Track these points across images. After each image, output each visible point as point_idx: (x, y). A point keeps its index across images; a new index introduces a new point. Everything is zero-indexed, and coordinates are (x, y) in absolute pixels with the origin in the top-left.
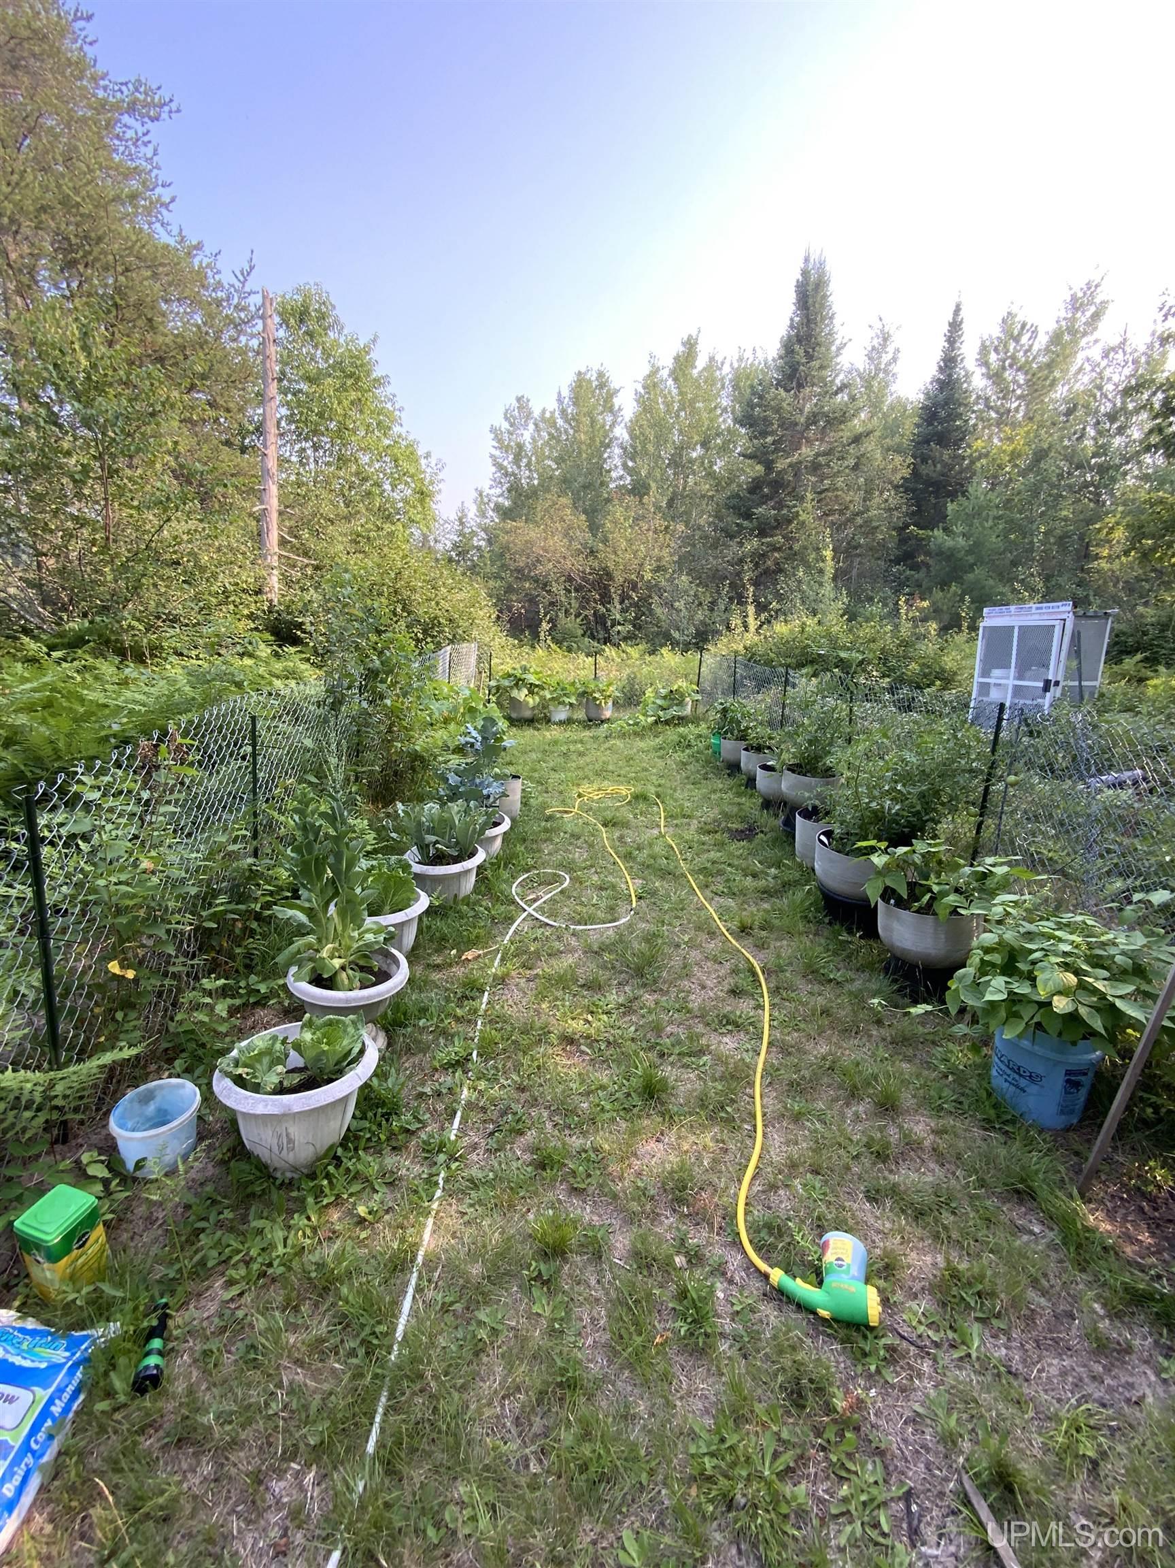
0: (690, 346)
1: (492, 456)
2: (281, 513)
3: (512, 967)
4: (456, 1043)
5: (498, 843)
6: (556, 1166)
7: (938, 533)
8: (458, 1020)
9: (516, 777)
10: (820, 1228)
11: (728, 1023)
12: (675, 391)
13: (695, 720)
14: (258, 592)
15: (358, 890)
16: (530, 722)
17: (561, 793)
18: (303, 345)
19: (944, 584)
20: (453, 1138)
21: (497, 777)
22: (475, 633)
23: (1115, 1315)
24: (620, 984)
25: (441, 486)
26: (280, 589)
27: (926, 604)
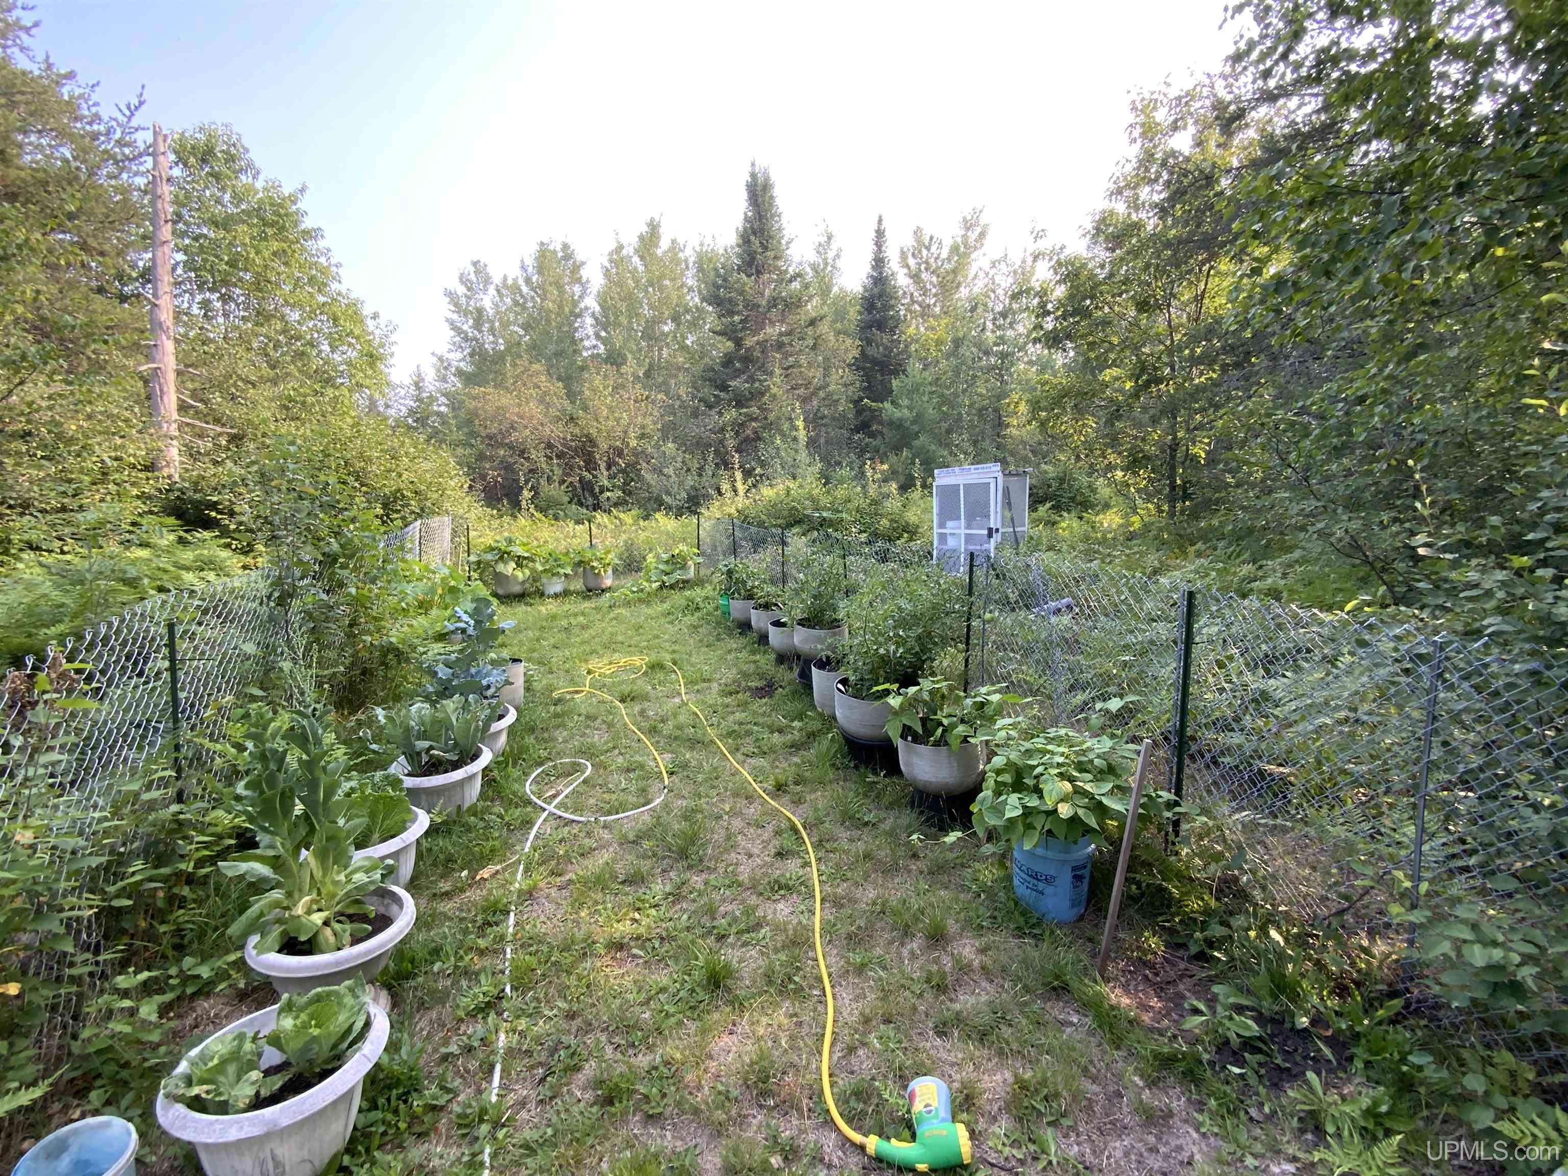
0: (654, 228)
1: (447, 320)
2: (179, 373)
3: (539, 877)
4: (483, 982)
5: (503, 738)
6: (625, 1097)
7: (887, 405)
8: (482, 953)
9: (515, 661)
10: (903, 1080)
11: (780, 888)
12: (641, 268)
13: (700, 582)
14: (150, 467)
15: (341, 822)
16: (521, 597)
17: (567, 671)
18: (207, 187)
19: (897, 449)
20: (494, 1099)
21: (493, 662)
22: (447, 505)
23: (1152, 1083)
24: (664, 871)
25: (394, 348)
26: (182, 463)
27: (885, 467)
